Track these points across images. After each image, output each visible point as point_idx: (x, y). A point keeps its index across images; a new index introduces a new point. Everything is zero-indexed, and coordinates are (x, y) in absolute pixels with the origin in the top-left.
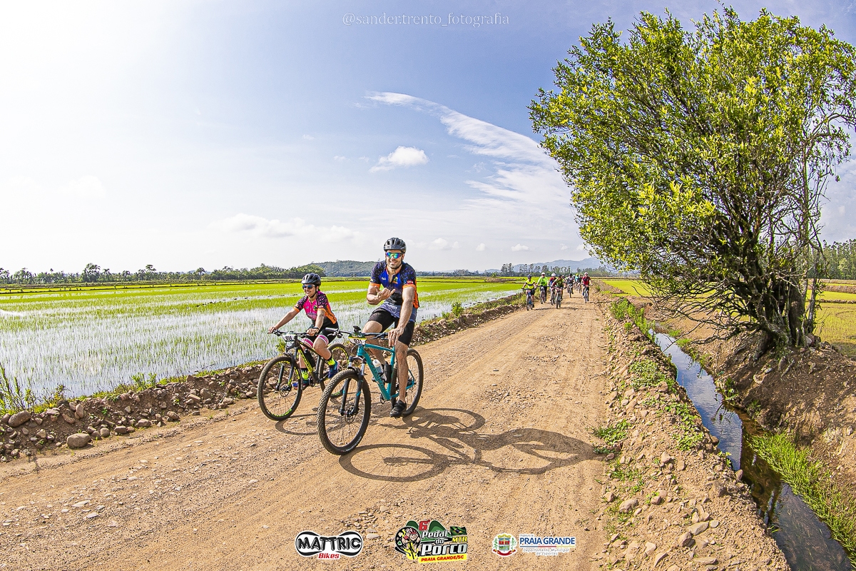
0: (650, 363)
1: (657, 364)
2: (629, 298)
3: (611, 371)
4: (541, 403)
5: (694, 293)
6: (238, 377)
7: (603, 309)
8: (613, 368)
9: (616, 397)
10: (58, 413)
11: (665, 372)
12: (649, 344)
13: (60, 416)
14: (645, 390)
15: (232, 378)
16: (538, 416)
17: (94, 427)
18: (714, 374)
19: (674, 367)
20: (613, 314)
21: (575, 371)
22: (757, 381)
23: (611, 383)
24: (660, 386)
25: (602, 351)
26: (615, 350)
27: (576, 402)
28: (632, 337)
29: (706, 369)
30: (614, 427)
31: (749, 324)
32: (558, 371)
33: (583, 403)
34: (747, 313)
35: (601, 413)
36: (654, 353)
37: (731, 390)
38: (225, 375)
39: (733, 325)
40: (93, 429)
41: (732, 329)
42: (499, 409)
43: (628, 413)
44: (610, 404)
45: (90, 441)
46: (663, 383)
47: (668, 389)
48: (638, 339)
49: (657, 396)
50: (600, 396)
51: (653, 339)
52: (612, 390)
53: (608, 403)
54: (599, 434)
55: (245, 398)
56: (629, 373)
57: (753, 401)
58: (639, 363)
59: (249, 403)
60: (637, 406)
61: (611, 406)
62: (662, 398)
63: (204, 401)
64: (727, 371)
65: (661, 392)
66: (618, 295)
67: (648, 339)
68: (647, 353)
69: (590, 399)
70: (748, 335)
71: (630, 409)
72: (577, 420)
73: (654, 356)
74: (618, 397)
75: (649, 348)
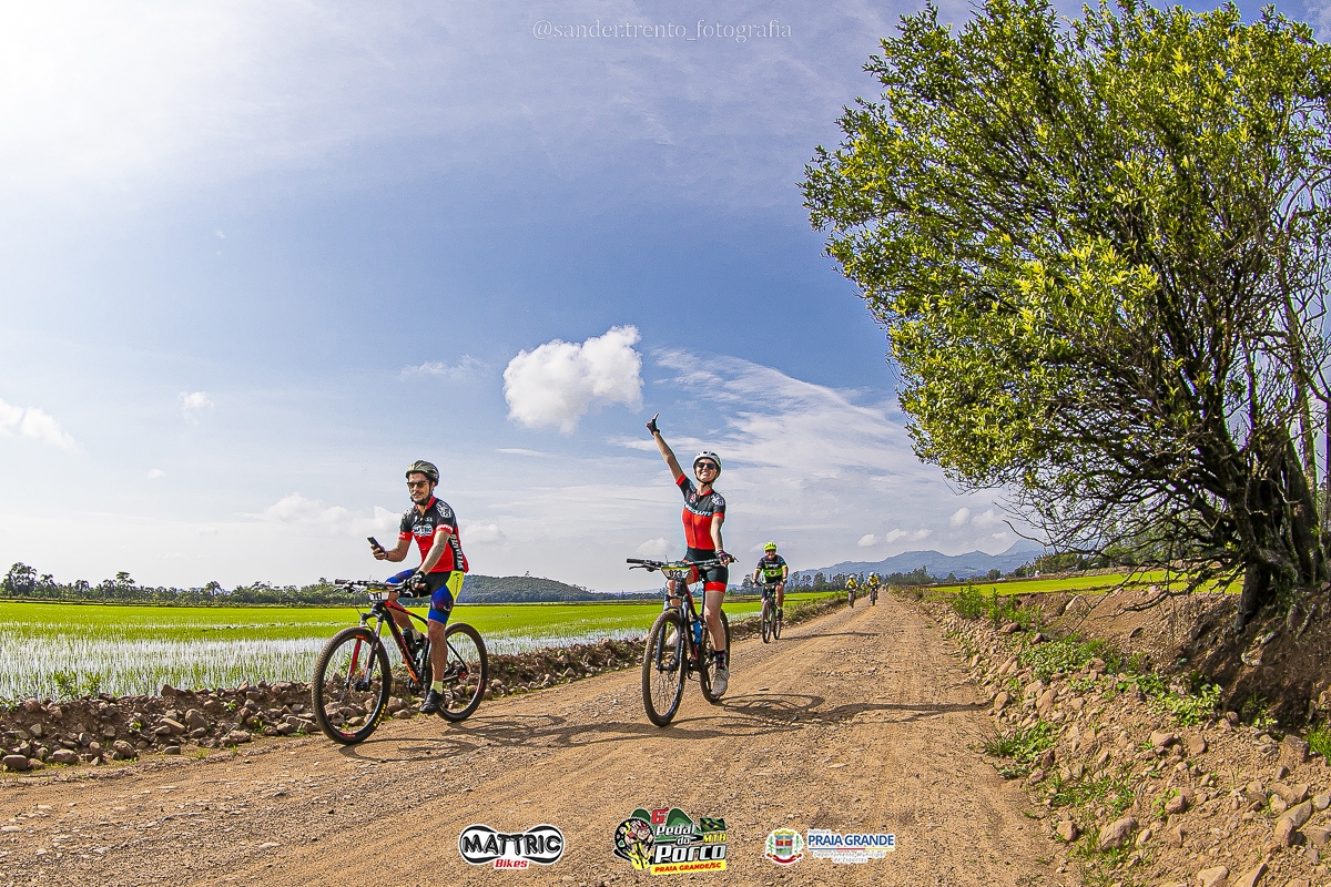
3: (981, 676)
6: (263, 698)
9: (1007, 703)
15: (251, 697)
22: (1251, 662)
23: (989, 688)
24: (1090, 666)
26: (978, 652)
28: (1006, 628)
38: (236, 693)
44: (998, 715)
46: (1095, 660)
47: (1108, 669)
48: (1018, 628)
55: (274, 735)
59: (281, 741)
61: (1003, 716)
63: (193, 733)
65: (1097, 673)
68: (1041, 640)
74: (1012, 700)
75: (1043, 635)
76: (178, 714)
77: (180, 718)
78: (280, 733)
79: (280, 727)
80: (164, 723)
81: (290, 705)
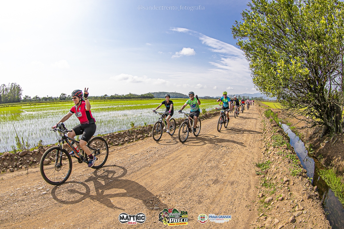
0: (280, 136)
1: (283, 136)
2: (271, 109)
3: (264, 138)
4: (235, 151)
5: (298, 108)
6: (113, 137)
7: (261, 113)
8: (265, 137)
9: (266, 150)
10: (39, 151)
11: (286, 140)
12: (279, 128)
13: (39, 152)
14: (278, 147)
15: (110, 137)
16: (233, 157)
17: (52, 156)
18: (305, 142)
19: (289, 138)
20: (265, 115)
21: (250, 138)
22: (322, 146)
23: (264, 144)
24: (284, 146)
25: (261, 130)
26: (266, 130)
27: (250, 151)
28: (273, 125)
29: (301, 139)
30: (265, 163)
31: (320, 122)
32: (243, 138)
33: (252, 152)
34: (319, 117)
35: (259, 157)
36: (281, 132)
37: (312, 149)
38: (107, 136)
39: (314, 122)
40: (52, 157)
41: (313, 124)
42: (217, 153)
43: (270, 157)
44: (263, 153)
45: (50, 162)
46: (285, 145)
47: (287, 147)
48: (275, 126)
49: (283, 151)
50: (259, 149)
51: (281, 126)
52: (264, 147)
53: (262, 152)
54: (258, 166)
55: (115, 146)
56: (271, 140)
57: (320, 154)
58: (275, 136)
59: (116, 147)
60: (274, 155)
61: (264, 154)
62: (285, 152)
63: (98, 146)
64: (310, 141)
65: (284, 149)
66: (267, 108)
67: (279, 126)
68: (278, 132)
69: (255, 150)
70: (319, 127)
71: (271, 156)
72: (249, 159)
73: (281, 133)
74: (267, 150)
75: (279, 130)
76: (95, 143)
77: (96, 143)
78: (116, 145)
79: (116, 144)
80: (92, 145)
81: (118, 138)
